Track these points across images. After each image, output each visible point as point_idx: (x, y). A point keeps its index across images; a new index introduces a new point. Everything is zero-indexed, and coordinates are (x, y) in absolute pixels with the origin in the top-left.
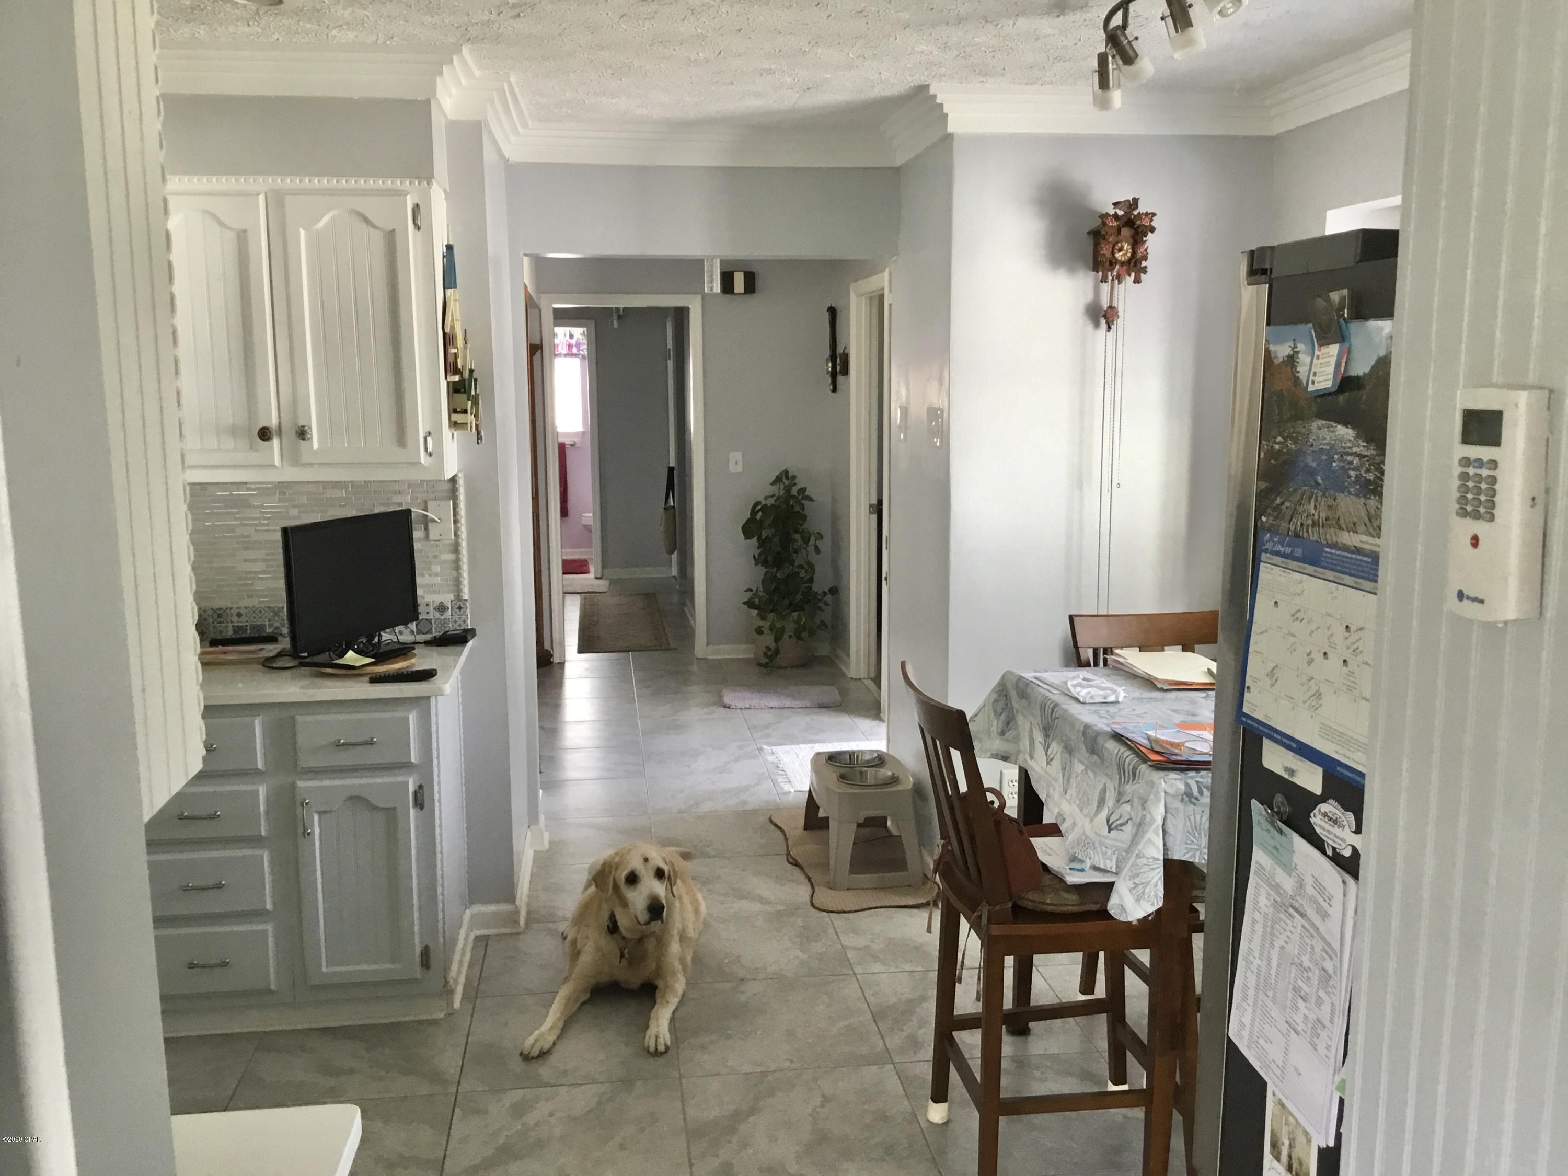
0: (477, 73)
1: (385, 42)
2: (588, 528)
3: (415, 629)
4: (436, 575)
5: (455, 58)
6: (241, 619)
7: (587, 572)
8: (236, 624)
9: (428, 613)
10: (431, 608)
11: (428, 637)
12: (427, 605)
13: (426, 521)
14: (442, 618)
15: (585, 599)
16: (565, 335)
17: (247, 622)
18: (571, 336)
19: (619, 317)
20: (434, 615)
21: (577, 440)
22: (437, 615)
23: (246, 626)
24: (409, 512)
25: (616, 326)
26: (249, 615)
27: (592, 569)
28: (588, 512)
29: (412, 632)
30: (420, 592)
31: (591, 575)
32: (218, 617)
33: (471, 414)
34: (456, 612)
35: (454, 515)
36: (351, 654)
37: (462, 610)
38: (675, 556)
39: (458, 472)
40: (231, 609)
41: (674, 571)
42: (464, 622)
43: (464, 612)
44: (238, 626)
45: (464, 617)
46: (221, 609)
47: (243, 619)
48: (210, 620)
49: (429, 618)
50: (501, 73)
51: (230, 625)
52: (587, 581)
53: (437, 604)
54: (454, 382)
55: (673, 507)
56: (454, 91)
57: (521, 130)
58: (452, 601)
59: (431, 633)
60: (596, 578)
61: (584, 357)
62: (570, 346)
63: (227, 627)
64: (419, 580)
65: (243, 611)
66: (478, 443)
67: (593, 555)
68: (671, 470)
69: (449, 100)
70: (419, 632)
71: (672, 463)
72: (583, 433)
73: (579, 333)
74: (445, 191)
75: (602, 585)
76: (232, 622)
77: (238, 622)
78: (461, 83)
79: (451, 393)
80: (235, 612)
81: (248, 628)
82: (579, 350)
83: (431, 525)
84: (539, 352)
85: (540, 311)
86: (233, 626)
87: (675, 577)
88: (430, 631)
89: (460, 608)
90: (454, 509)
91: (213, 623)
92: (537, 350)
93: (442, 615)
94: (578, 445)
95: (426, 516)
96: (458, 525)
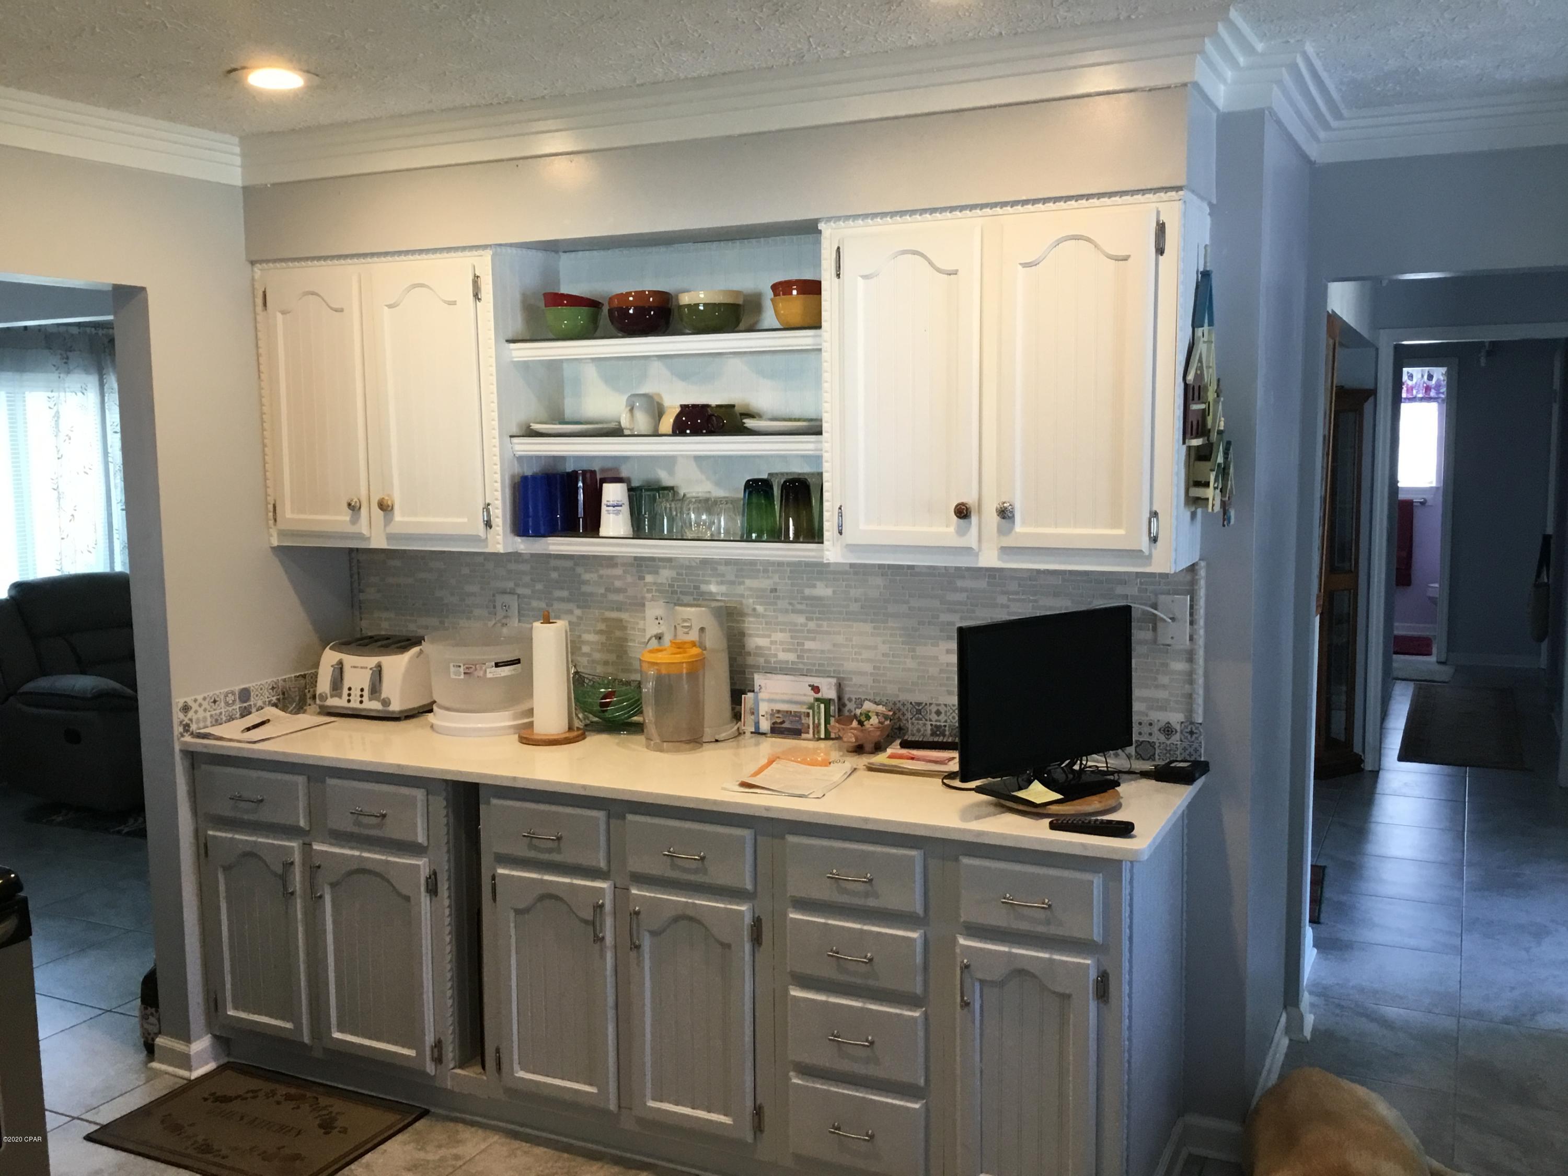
0: (1260, 47)
1: (1129, 16)
2: (1433, 600)
3: (1133, 753)
4: (1164, 687)
5: (1221, 28)
6: (940, 718)
7: (1429, 654)
8: (934, 723)
9: (1150, 734)
10: (1155, 729)
11: (1148, 766)
12: (1151, 724)
13: (1154, 620)
14: (1168, 742)
15: (1420, 688)
16: (1423, 376)
17: (946, 721)
18: (1430, 377)
19: (1490, 354)
20: (1158, 738)
21: (1428, 497)
22: (1162, 738)
23: (945, 726)
24: (1128, 609)
25: (1483, 364)
26: (948, 714)
27: (1434, 650)
28: (1434, 583)
29: (1129, 757)
30: (1137, 706)
31: (1433, 659)
32: (920, 710)
33: (1215, 488)
34: (1186, 738)
35: (1191, 614)
36: (1037, 786)
37: (1195, 736)
38: (1544, 645)
39: (1200, 560)
40: (931, 704)
41: (1543, 662)
42: (1196, 750)
43: (1197, 738)
44: (936, 726)
45: (1196, 745)
46: (919, 704)
47: (942, 717)
48: (909, 715)
49: (1151, 741)
50: (1292, 41)
51: (929, 723)
52: (1427, 664)
53: (1162, 724)
54: (1198, 448)
55: (1547, 585)
56: (1229, 74)
57: (1334, 124)
58: (1182, 723)
59: (1154, 760)
60: (1439, 663)
61: (1443, 400)
62: (1428, 389)
63: (925, 725)
64: (1137, 693)
65: (942, 709)
66: (1224, 525)
67: (1437, 632)
68: (1547, 539)
69: (1222, 87)
70: (1139, 757)
71: (1550, 530)
72: (1437, 488)
73: (1439, 373)
74: (1211, 205)
75: (1444, 673)
76: (931, 720)
77: (936, 721)
78: (1238, 63)
79: (1192, 460)
80: (934, 709)
81: (947, 728)
82: (1438, 393)
83: (1160, 625)
84: (1371, 400)
85: (1377, 349)
86: (931, 725)
87: (1543, 669)
88: (1151, 759)
89: (1191, 733)
90: (1192, 607)
91: (911, 719)
92: (1368, 398)
93: (1168, 739)
94: (1429, 503)
95: (1155, 615)
96: (1195, 627)
